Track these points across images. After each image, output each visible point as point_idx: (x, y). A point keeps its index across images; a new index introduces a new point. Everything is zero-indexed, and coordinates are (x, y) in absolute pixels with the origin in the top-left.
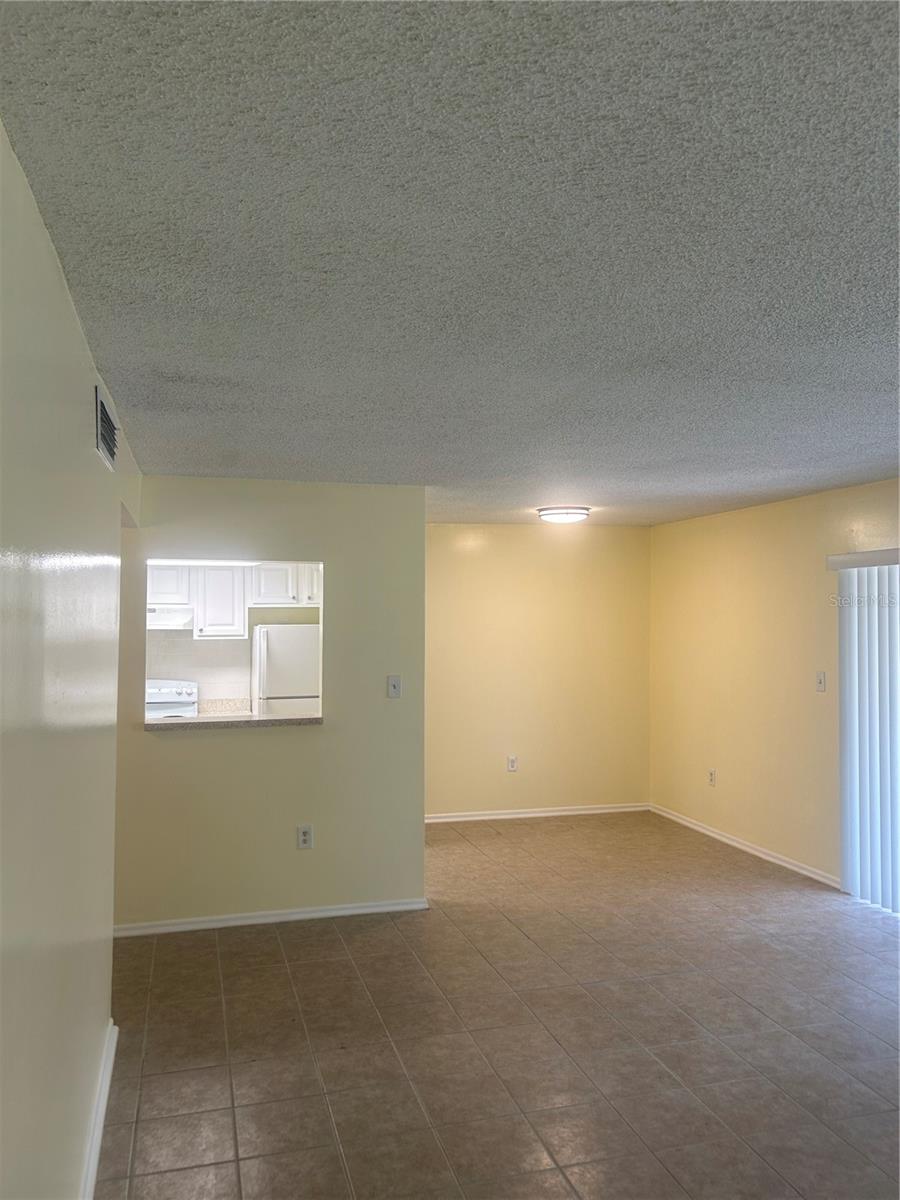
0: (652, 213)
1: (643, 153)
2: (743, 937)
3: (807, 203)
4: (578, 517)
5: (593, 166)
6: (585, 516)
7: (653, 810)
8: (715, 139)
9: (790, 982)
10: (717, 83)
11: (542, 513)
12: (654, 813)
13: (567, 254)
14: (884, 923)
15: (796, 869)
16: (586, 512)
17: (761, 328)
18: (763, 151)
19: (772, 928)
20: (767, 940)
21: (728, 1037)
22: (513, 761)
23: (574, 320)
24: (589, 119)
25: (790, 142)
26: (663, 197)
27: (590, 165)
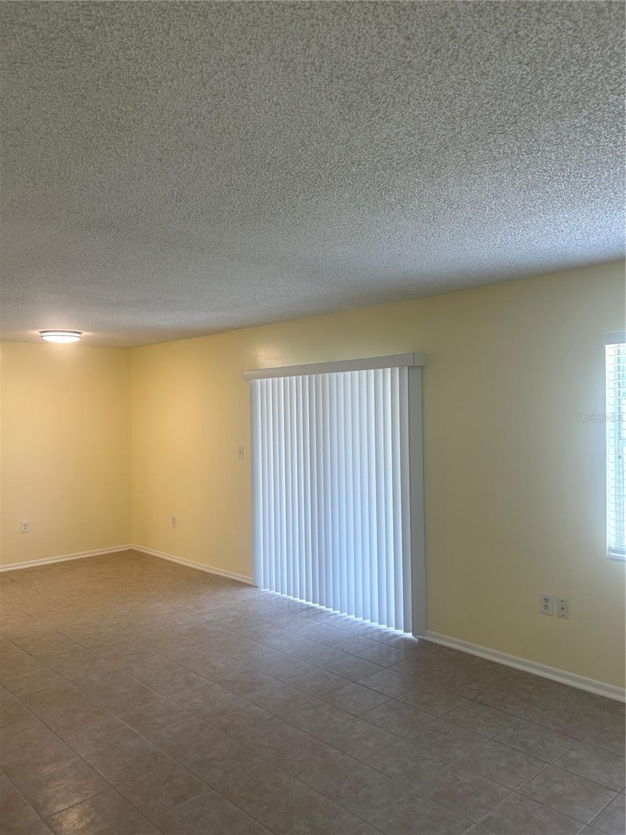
0: (79, 109)
1: (61, 60)
2: (189, 626)
3: (189, 125)
4: (72, 339)
5: (23, 61)
6: (78, 339)
7: (134, 548)
8: (115, 62)
9: (217, 650)
10: (107, 19)
11: (43, 334)
12: (135, 551)
13: (18, 129)
14: (277, 602)
15: (226, 575)
16: (78, 335)
17: (177, 209)
18: (151, 78)
19: (208, 618)
20: (204, 626)
21: (175, 695)
22: (25, 525)
23: (35, 184)
24: (12, 22)
25: (169, 77)
26: (85, 98)
27: (21, 59)
